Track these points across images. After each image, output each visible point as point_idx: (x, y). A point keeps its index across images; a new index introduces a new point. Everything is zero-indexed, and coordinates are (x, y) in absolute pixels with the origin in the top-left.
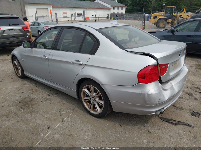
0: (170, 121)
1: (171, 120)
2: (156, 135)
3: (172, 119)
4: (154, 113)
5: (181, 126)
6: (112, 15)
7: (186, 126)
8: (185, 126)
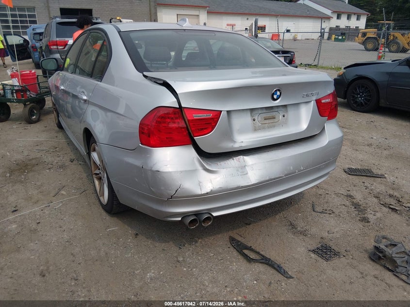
0: (246, 252)
1: (250, 249)
2: (185, 269)
3: (253, 247)
4: (180, 219)
5: (260, 268)
6: (334, 31)
7: (273, 271)
8: (273, 269)
